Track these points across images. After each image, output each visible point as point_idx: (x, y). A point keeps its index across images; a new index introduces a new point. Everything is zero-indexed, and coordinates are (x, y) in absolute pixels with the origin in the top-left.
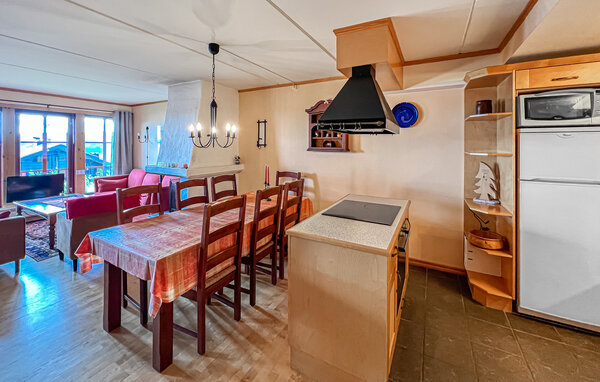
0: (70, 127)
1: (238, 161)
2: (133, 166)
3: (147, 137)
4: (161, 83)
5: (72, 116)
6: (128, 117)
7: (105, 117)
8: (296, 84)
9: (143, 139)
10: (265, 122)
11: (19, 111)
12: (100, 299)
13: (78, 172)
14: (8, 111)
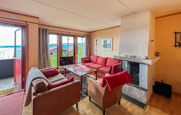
1: (158, 55)
2: (91, 54)
5: (75, 36)
6: (89, 36)
7: (82, 37)
9: (95, 44)
11: (63, 35)
14: (60, 35)
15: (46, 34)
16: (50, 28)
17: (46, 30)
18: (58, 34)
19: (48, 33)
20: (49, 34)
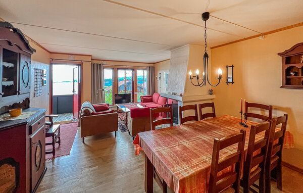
0: (133, 74)
1: (211, 92)
2: (154, 91)
3: (160, 78)
4: (167, 50)
5: (133, 70)
6: (152, 68)
7: (144, 69)
8: (264, 34)
9: (158, 79)
10: (233, 66)
11: (118, 69)
12: (143, 165)
13: (135, 93)
14: (116, 69)
15: (100, 69)
16: (105, 63)
17: (100, 65)
18: (113, 69)
19: (102, 68)
20: (104, 68)
